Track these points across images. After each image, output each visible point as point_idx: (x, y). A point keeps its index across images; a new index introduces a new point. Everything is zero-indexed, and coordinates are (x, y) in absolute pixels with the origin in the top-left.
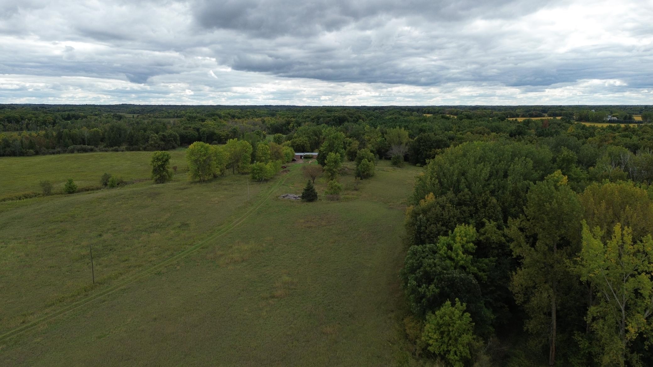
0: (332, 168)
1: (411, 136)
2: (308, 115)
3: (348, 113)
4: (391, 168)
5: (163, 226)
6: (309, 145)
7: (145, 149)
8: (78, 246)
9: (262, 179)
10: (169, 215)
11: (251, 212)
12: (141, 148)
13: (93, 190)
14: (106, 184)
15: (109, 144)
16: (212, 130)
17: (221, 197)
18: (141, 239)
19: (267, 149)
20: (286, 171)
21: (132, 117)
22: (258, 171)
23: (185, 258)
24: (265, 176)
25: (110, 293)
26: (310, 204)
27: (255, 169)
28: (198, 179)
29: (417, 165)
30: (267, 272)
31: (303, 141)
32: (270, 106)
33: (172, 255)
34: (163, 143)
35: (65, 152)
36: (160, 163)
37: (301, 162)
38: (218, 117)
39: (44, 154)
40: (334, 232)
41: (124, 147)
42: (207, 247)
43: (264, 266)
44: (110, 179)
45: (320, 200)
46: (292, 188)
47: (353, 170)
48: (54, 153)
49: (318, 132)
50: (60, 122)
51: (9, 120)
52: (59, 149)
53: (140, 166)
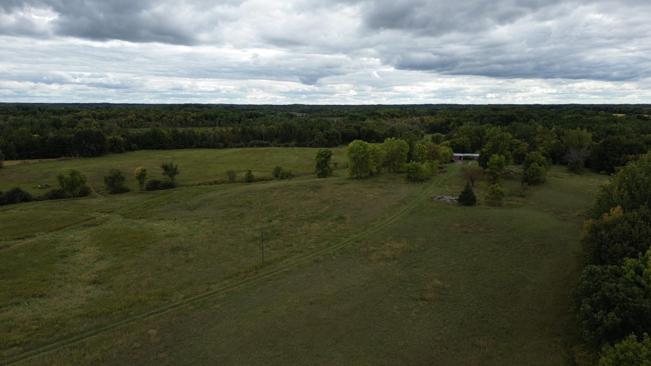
0: (494, 171)
1: (595, 138)
2: (470, 114)
3: (517, 112)
4: (566, 174)
5: (322, 217)
6: (470, 145)
7: (311, 146)
8: (252, 228)
9: (417, 179)
10: (328, 207)
11: (405, 211)
12: (308, 145)
13: (266, 180)
14: (277, 176)
15: (281, 140)
16: (371, 128)
17: (376, 194)
18: (303, 227)
19: (424, 148)
20: (443, 172)
21: (302, 116)
22: (414, 171)
23: (340, 249)
24: (421, 176)
25: (276, 273)
26: (468, 208)
27: (411, 169)
28: (355, 176)
29: (601, 172)
30: (418, 274)
31: (463, 141)
32: (430, 105)
33: (329, 245)
34: (326, 140)
35: (246, 146)
36: (323, 159)
37: (460, 163)
38: (377, 116)
39: (231, 147)
40: (493, 239)
41: (293, 143)
42: (361, 242)
43: (416, 267)
44: (281, 172)
45: (479, 204)
46: (449, 189)
47: (520, 174)
48: (238, 147)
49: (481, 133)
50: (244, 120)
52: (242, 144)
53: (306, 161)
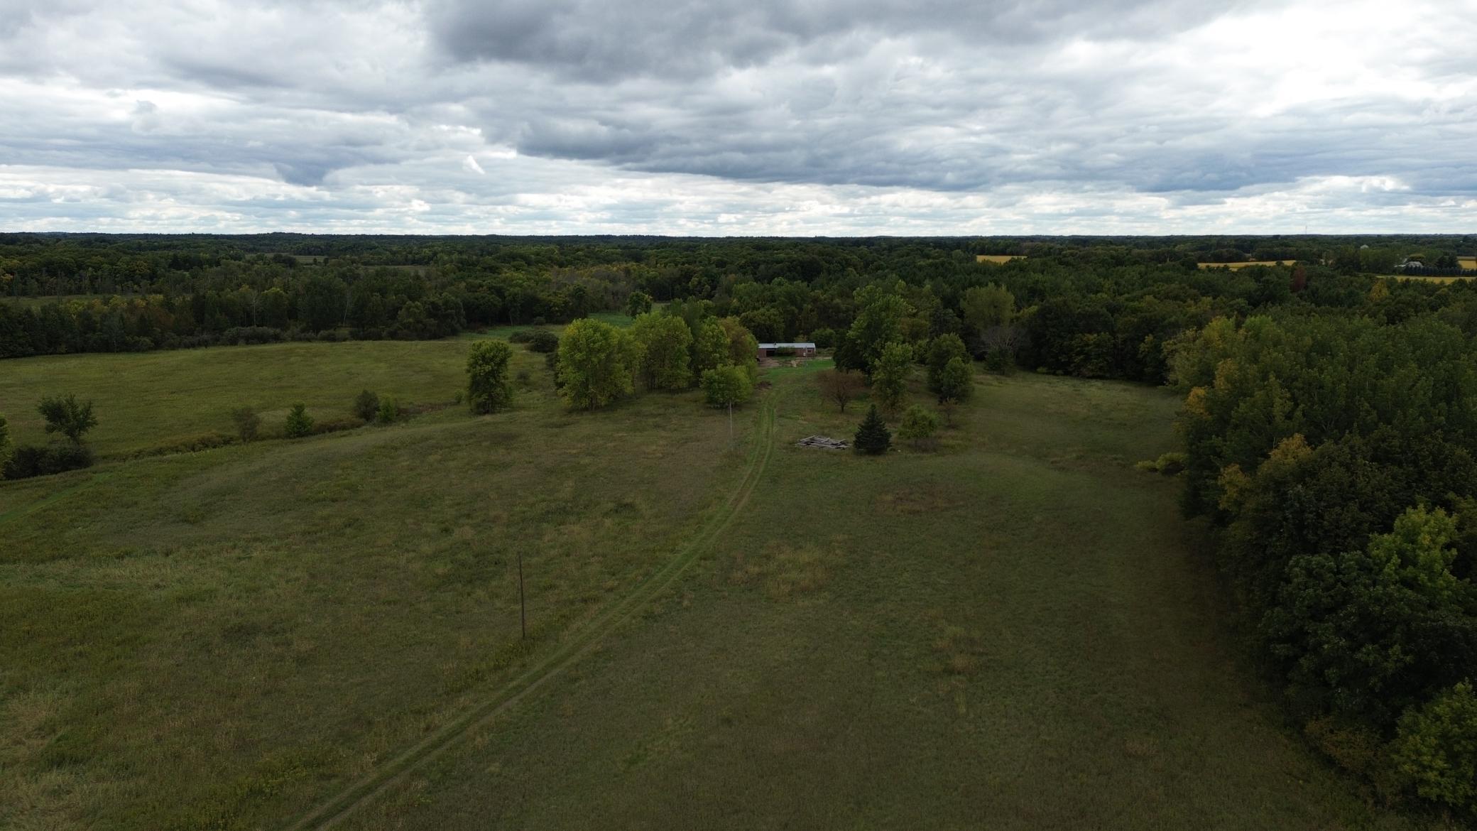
21: (311, 261)
51: (52, 268)
